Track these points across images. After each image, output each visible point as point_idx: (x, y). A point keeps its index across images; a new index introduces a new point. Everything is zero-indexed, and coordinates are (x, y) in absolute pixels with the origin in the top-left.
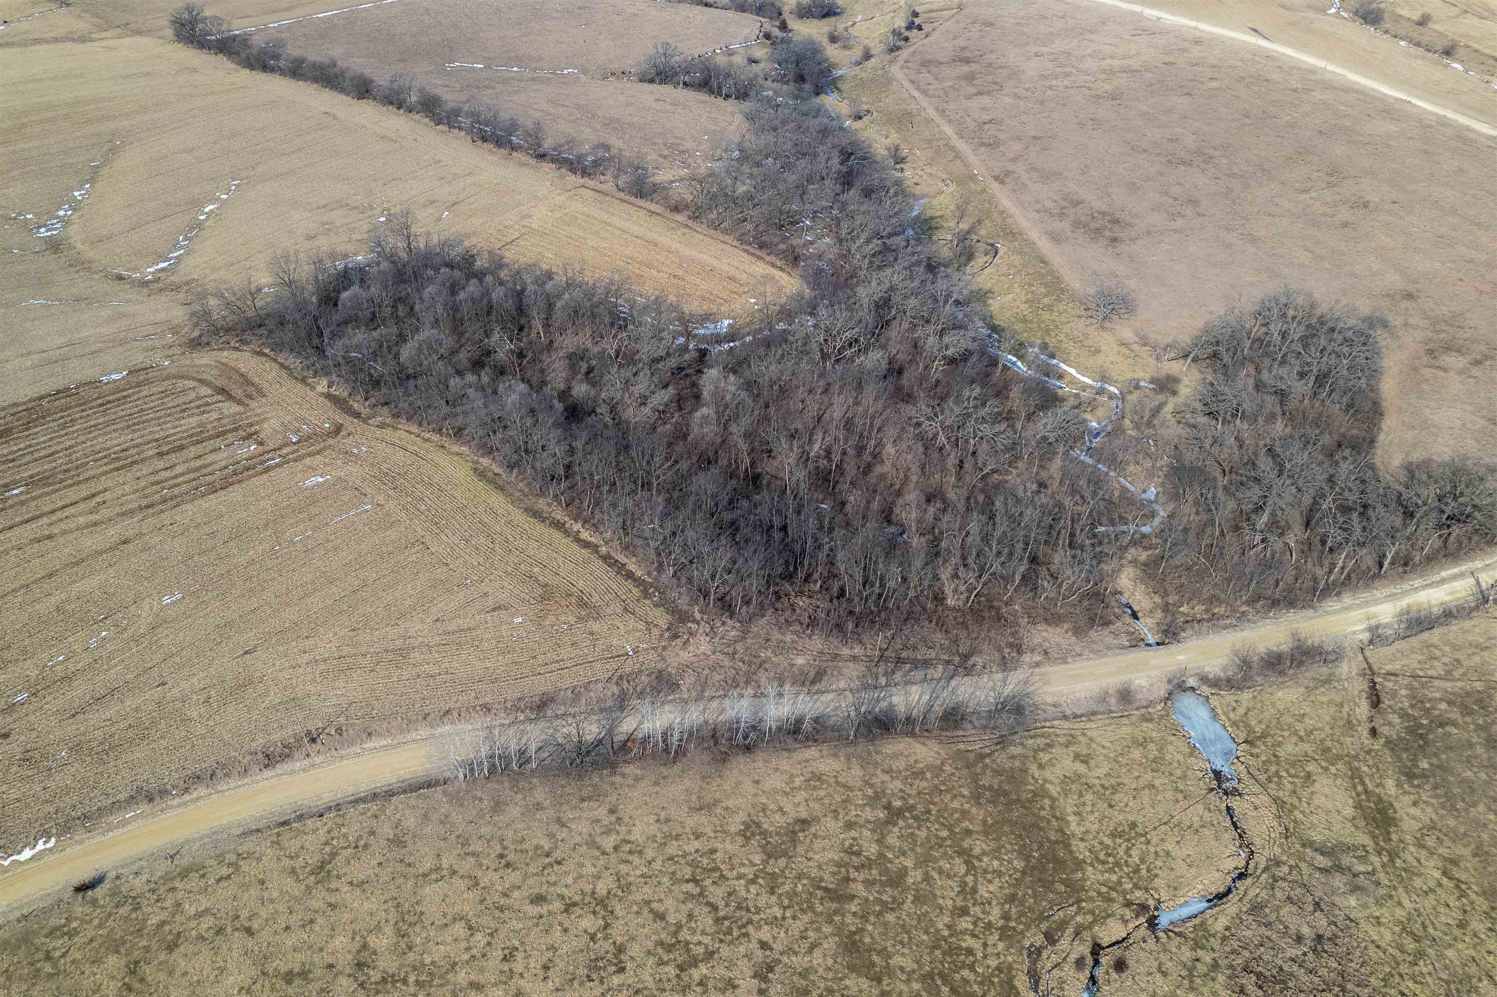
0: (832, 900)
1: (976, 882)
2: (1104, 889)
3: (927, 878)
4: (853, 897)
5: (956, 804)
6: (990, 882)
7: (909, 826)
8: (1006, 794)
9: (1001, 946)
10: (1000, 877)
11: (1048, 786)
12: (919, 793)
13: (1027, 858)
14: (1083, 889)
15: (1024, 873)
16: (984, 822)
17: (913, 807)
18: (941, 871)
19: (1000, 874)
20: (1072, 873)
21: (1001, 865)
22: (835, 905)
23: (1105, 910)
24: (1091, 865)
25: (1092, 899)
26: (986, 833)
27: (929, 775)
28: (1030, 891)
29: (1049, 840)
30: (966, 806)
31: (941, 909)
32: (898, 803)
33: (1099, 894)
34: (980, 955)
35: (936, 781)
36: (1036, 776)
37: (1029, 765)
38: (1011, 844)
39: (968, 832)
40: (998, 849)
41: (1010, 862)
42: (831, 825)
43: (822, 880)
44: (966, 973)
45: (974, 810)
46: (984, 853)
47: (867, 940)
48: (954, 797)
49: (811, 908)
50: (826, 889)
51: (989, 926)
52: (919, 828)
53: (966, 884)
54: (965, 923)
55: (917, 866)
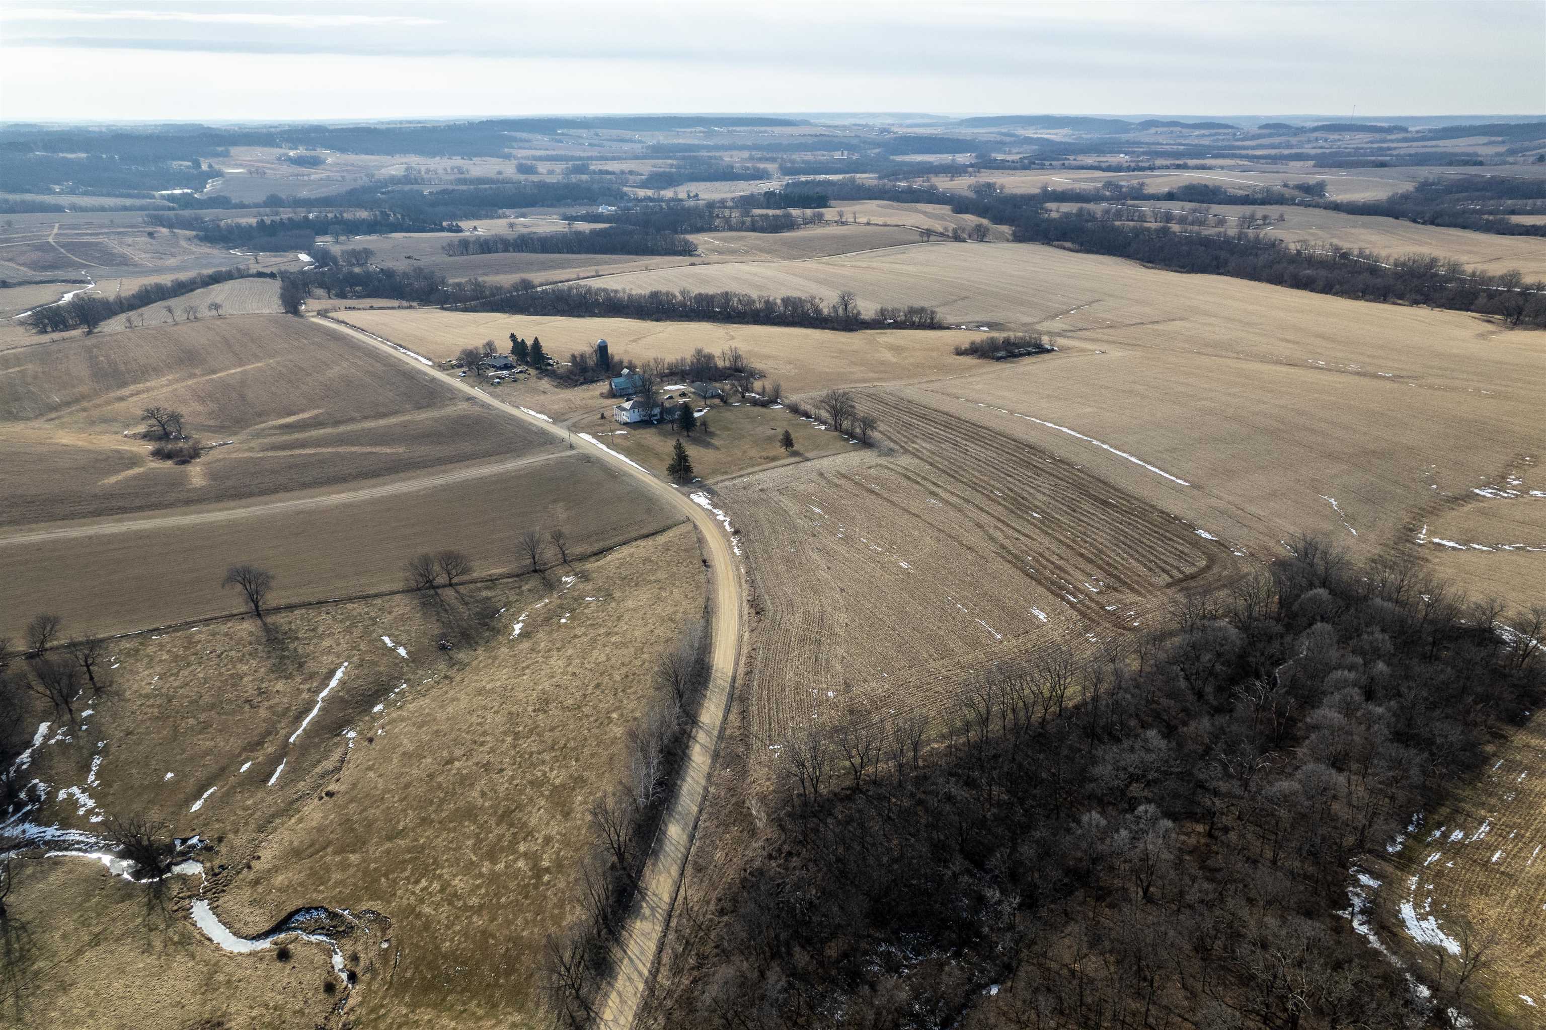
0: (505, 812)
1: (455, 907)
2: (383, 1011)
3: (481, 875)
4: (498, 825)
5: (519, 921)
6: (448, 917)
7: (523, 879)
8: (508, 974)
9: (405, 902)
10: (446, 926)
11: (494, 1021)
12: (545, 897)
13: (445, 957)
14: (396, 995)
15: (437, 947)
16: (493, 936)
17: (536, 887)
18: (479, 887)
19: (448, 927)
20: (413, 994)
21: (454, 932)
22: (500, 812)
23: (369, 1002)
24: (406, 1015)
25: (384, 998)
26: (484, 932)
27: (556, 911)
28: (422, 943)
29: (450, 992)
30: (513, 927)
31: (455, 876)
32: (546, 878)
33: (382, 1006)
34: (410, 887)
35: (547, 914)
36: (509, 1017)
37: (524, 1016)
38: (464, 949)
39: (493, 919)
40: (466, 935)
41: (452, 940)
42: (554, 830)
43: (521, 811)
44: (407, 874)
45: (506, 932)
46: (470, 923)
47: (466, 823)
48: (526, 922)
49: (507, 799)
50: (514, 811)
51: (422, 901)
52: (518, 884)
53: (459, 900)
54: (436, 886)
55: (492, 872)
